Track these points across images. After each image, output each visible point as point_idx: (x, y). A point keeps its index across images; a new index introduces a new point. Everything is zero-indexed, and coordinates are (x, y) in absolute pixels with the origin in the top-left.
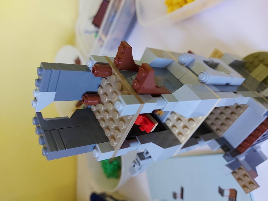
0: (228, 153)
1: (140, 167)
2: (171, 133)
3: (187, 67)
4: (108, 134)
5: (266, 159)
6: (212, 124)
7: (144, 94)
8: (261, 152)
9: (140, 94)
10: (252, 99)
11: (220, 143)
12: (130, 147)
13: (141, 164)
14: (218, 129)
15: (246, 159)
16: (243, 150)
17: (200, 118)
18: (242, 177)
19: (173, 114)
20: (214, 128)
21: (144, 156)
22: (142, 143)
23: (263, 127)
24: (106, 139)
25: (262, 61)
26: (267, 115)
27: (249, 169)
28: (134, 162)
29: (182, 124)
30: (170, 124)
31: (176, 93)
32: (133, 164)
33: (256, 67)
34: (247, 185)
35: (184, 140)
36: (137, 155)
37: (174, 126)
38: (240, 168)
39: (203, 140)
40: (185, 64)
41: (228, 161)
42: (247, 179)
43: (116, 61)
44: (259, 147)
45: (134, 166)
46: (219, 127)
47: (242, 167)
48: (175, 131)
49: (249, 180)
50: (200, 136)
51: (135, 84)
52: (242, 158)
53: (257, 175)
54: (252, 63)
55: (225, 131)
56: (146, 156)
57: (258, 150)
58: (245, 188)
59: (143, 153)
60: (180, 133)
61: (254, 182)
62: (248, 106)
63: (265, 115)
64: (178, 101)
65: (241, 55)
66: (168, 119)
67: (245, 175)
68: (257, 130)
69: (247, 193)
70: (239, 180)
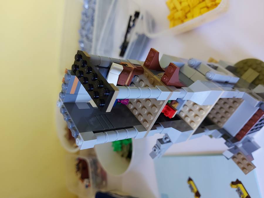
0: (228, 140)
1: (160, 150)
2: (184, 122)
3: (195, 69)
4: (141, 119)
5: (260, 147)
6: (214, 118)
7: (170, 86)
8: (254, 142)
9: (168, 86)
10: (246, 94)
11: (221, 133)
12: (156, 129)
13: (161, 148)
14: (219, 122)
15: (243, 146)
16: (240, 138)
17: (209, 107)
18: (241, 161)
19: (185, 106)
20: (215, 121)
21: (163, 142)
22: (165, 127)
23: (256, 117)
24: (138, 123)
25: (250, 66)
26: (259, 107)
27: (247, 154)
28: (155, 147)
29: (193, 114)
30: (183, 115)
31: (191, 87)
32: (154, 148)
33: (246, 71)
34: (246, 167)
35: (195, 126)
36: (158, 141)
37: (186, 116)
39: (208, 130)
40: (194, 66)
41: (229, 147)
42: (246, 162)
43: (146, 63)
44: (253, 138)
45: (155, 150)
46: (220, 120)
47: (240, 152)
48: (188, 120)
50: (205, 127)
51: (164, 78)
52: (240, 145)
53: (253, 159)
54: (242, 68)
55: (224, 123)
56: (165, 141)
57: (252, 141)
58: (245, 170)
59: (162, 139)
60: (192, 121)
61: (251, 164)
62: (243, 100)
63: (256, 106)
64: (193, 92)
65: (233, 61)
66: (181, 111)
67: (243, 159)
68: (251, 120)
69: (246, 174)
70: (238, 163)
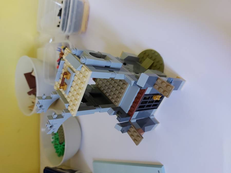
0: (119, 116)
3: (79, 56)
5: (158, 123)
6: (112, 98)
8: (154, 119)
10: (125, 75)
11: (114, 110)
15: (137, 122)
16: (131, 113)
20: (113, 101)
33: (145, 60)
34: (136, 138)
38: (131, 127)
39: (101, 108)
40: (76, 54)
41: (119, 121)
44: (153, 115)
46: (116, 100)
49: (136, 134)
50: (99, 106)
52: (133, 121)
53: (144, 131)
57: (151, 117)
58: (135, 141)
61: (140, 136)
63: (133, 85)
67: (134, 132)
68: (136, 98)
69: (137, 144)
70: (131, 136)
